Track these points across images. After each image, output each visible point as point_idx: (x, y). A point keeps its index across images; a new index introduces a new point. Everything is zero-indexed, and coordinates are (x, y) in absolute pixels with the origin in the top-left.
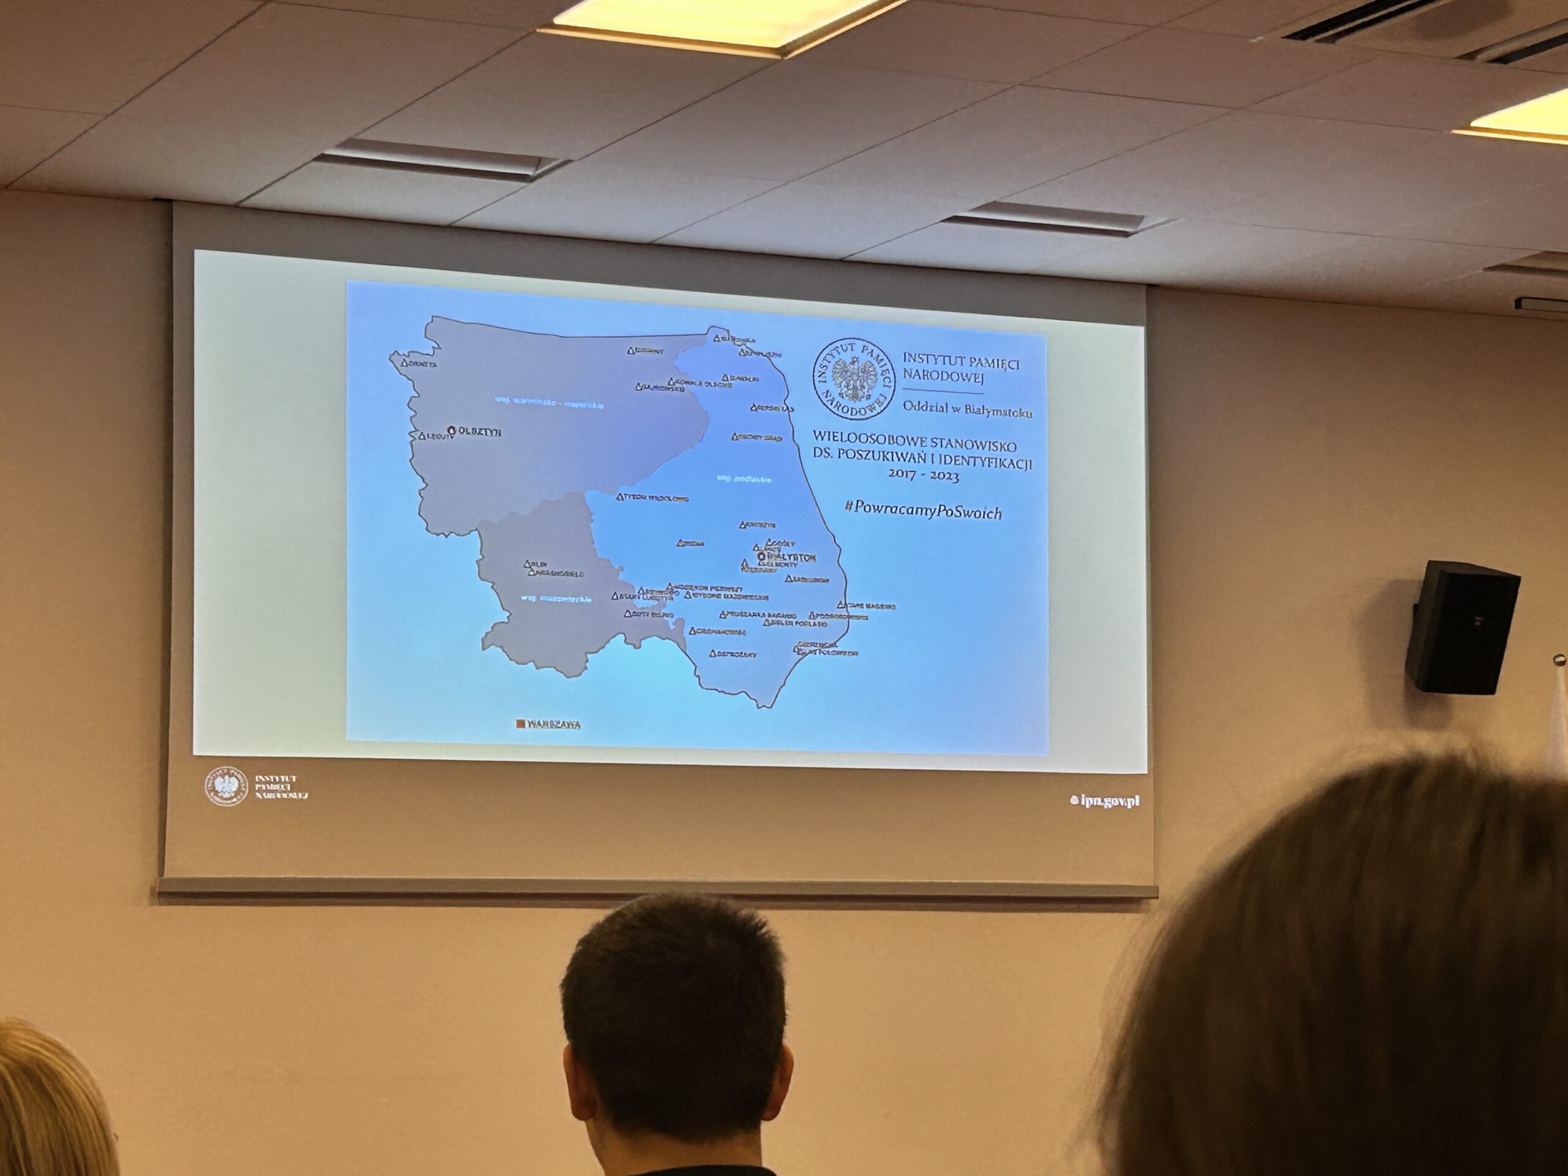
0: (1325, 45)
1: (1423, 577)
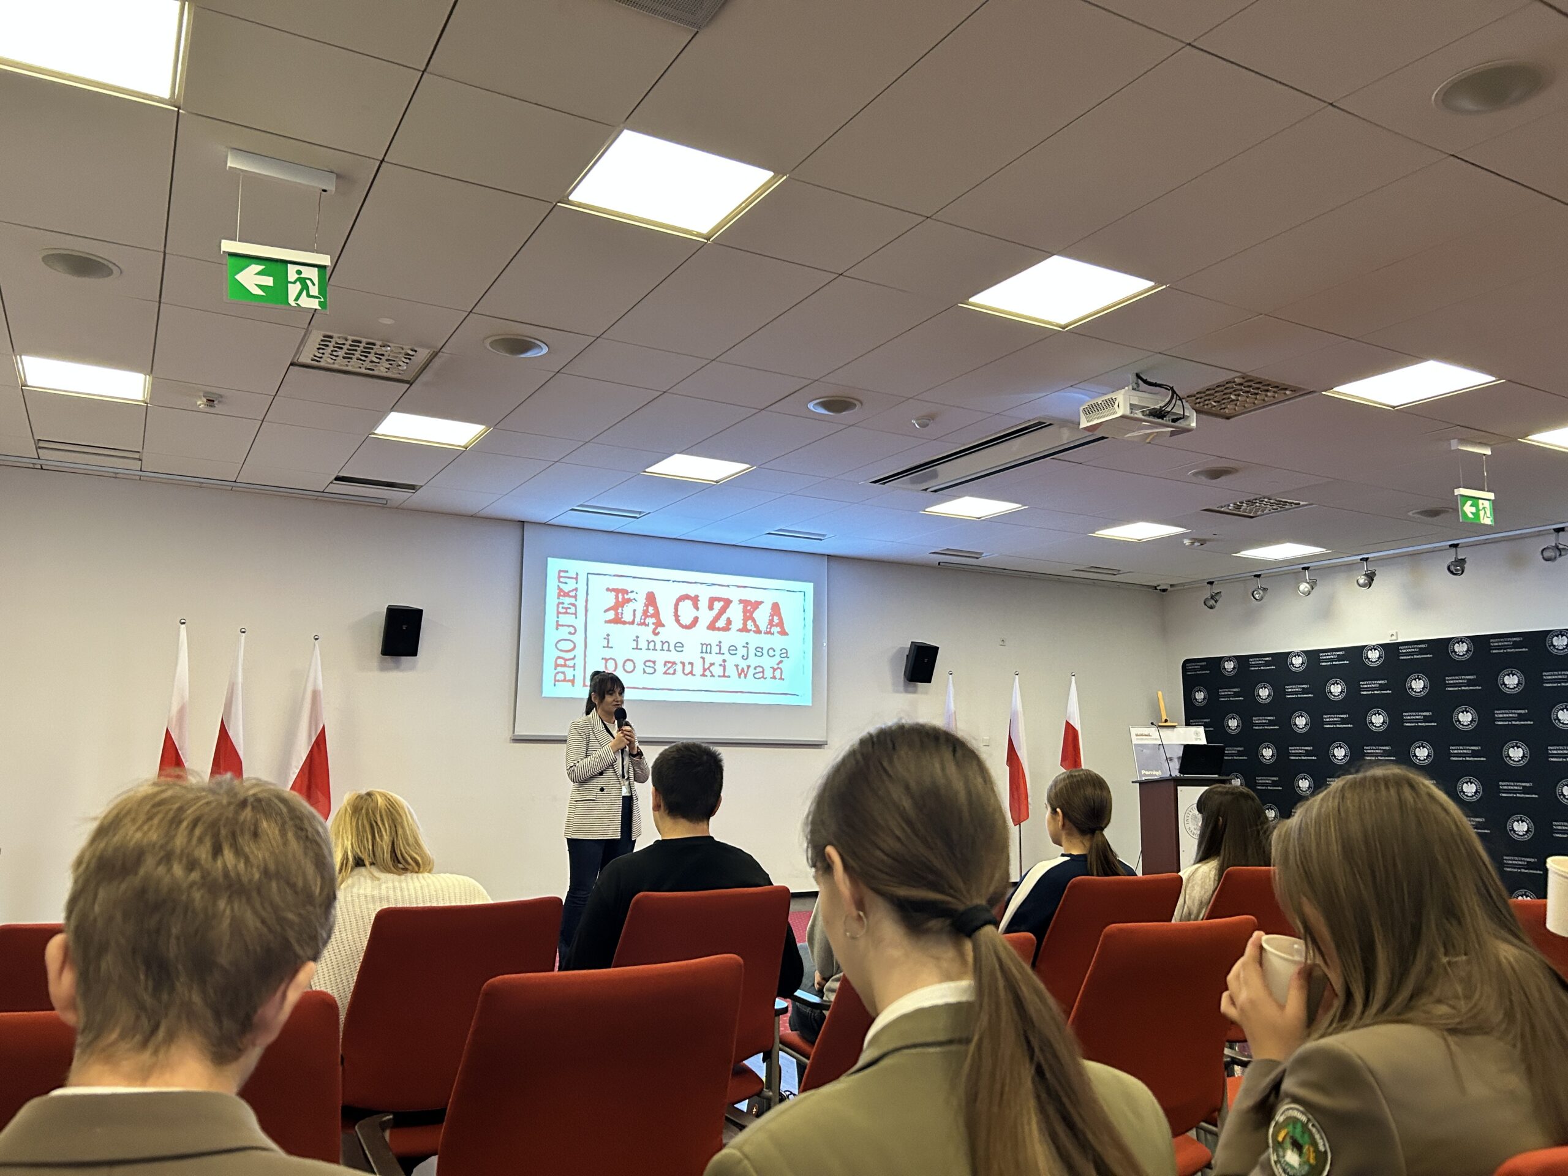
0: (883, 486)
1: (910, 647)
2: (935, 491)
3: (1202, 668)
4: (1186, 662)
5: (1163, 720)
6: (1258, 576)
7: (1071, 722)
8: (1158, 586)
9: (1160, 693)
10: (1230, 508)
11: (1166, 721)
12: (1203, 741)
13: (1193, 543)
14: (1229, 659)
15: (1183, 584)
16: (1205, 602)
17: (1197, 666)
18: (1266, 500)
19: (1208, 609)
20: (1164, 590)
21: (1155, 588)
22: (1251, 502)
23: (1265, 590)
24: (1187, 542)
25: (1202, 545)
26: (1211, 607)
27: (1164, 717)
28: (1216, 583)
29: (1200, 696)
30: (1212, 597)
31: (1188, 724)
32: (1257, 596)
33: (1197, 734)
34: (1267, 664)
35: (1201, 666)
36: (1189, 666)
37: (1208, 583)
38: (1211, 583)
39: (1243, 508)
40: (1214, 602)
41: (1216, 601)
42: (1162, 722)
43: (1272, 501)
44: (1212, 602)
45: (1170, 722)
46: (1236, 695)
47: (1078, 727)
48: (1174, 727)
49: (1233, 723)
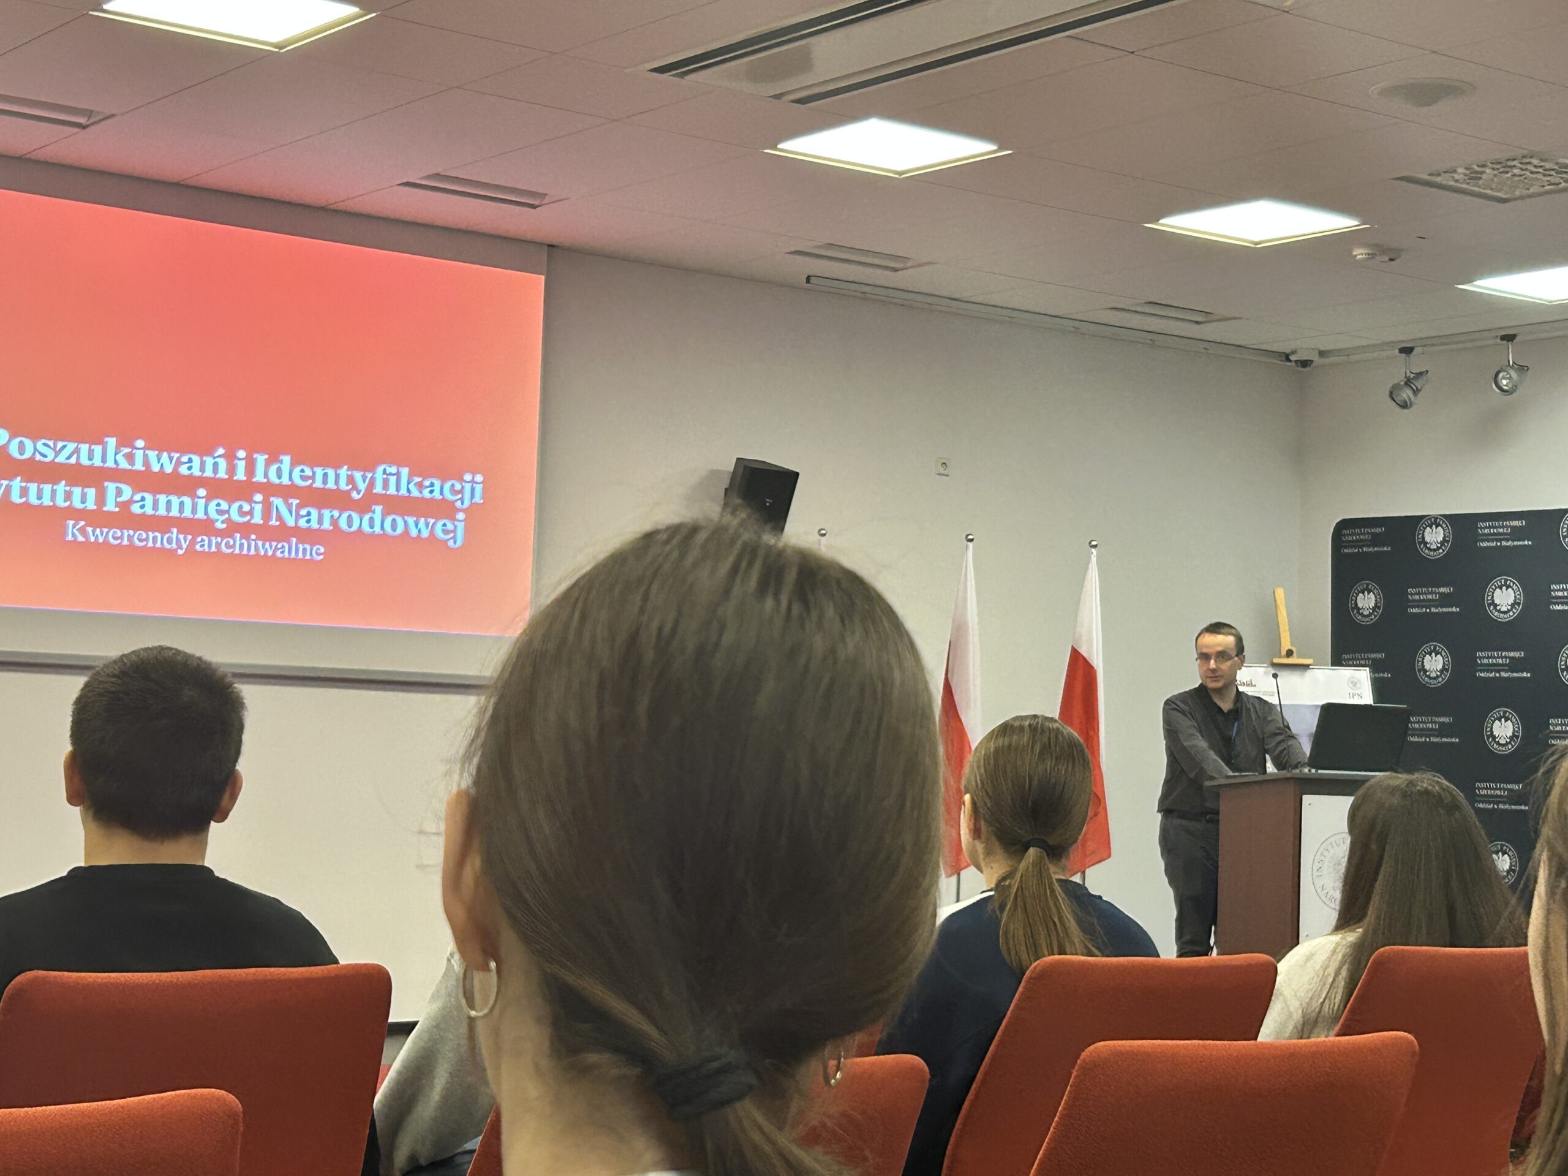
0: (679, 79)
1: (732, 469)
2: (799, 101)
3: (1376, 540)
4: (1344, 525)
5: (1284, 652)
6: (1509, 338)
7: (1083, 651)
8: (1294, 352)
9: (1280, 593)
10: (1456, 177)
11: (1290, 653)
12: (1366, 698)
13: (1372, 256)
14: (1434, 521)
15: (1347, 352)
16: (1391, 393)
17: (1366, 534)
18: (1535, 162)
19: (1398, 409)
20: (1305, 364)
21: (1287, 357)
22: (1503, 165)
23: (1522, 369)
24: (1360, 253)
25: (1391, 260)
26: (1404, 405)
27: (1286, 645)
28: (1417, 351)
29: (1367, 601)
30: (1408, 382)
31: (1337, 661)
32: (1504, 382)
33: (1354, 683)
34: (1516, 534)
35: (1374, 535)
36: (1349, 536)
37: (1402, 350)
38: (1407, 351)
39: (1484, 176)
40: (1410, 393)
41: (1416, 392)
42: (1280, 657)
43: (1548, 165)
44: (1406, 394)
45: (1299, 657)
46: (1445, 600)
47: (1098, 662)
48: (1306, 667)
49: (1434, 663)
